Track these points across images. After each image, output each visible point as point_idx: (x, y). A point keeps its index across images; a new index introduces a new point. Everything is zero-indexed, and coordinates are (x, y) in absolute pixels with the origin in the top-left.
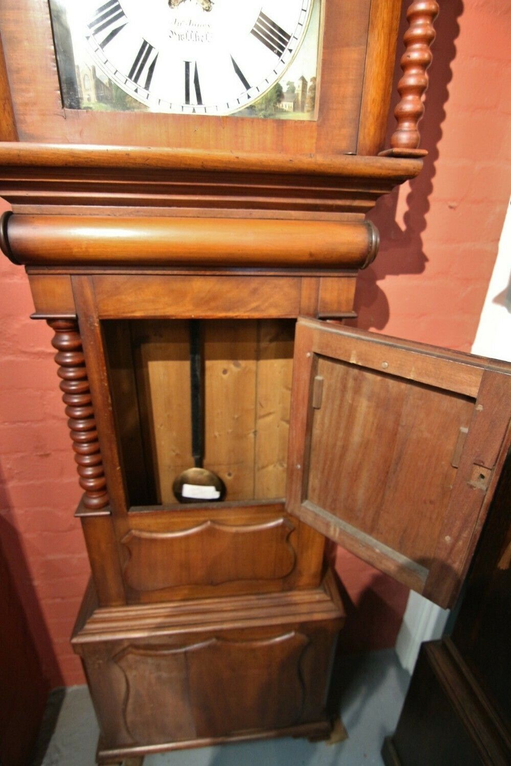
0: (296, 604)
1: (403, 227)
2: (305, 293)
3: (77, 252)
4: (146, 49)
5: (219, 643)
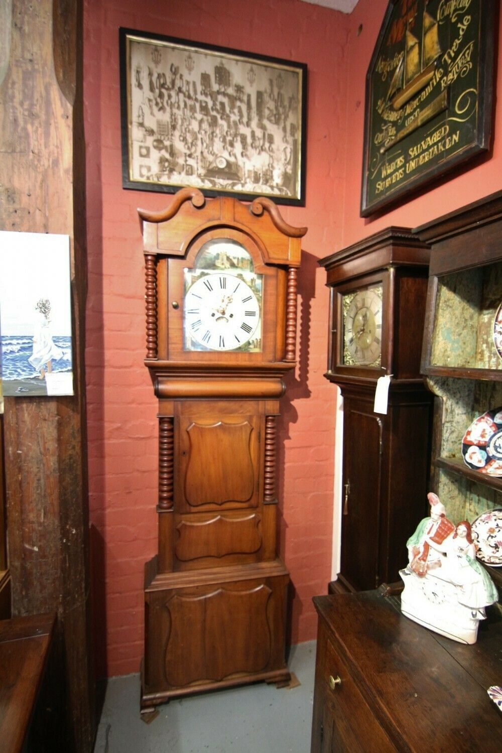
0: (263, 568)
1: (298, 379)
2: (260, 406)
3: (181, 393)
4: (208, 333)
5: (224, 591)
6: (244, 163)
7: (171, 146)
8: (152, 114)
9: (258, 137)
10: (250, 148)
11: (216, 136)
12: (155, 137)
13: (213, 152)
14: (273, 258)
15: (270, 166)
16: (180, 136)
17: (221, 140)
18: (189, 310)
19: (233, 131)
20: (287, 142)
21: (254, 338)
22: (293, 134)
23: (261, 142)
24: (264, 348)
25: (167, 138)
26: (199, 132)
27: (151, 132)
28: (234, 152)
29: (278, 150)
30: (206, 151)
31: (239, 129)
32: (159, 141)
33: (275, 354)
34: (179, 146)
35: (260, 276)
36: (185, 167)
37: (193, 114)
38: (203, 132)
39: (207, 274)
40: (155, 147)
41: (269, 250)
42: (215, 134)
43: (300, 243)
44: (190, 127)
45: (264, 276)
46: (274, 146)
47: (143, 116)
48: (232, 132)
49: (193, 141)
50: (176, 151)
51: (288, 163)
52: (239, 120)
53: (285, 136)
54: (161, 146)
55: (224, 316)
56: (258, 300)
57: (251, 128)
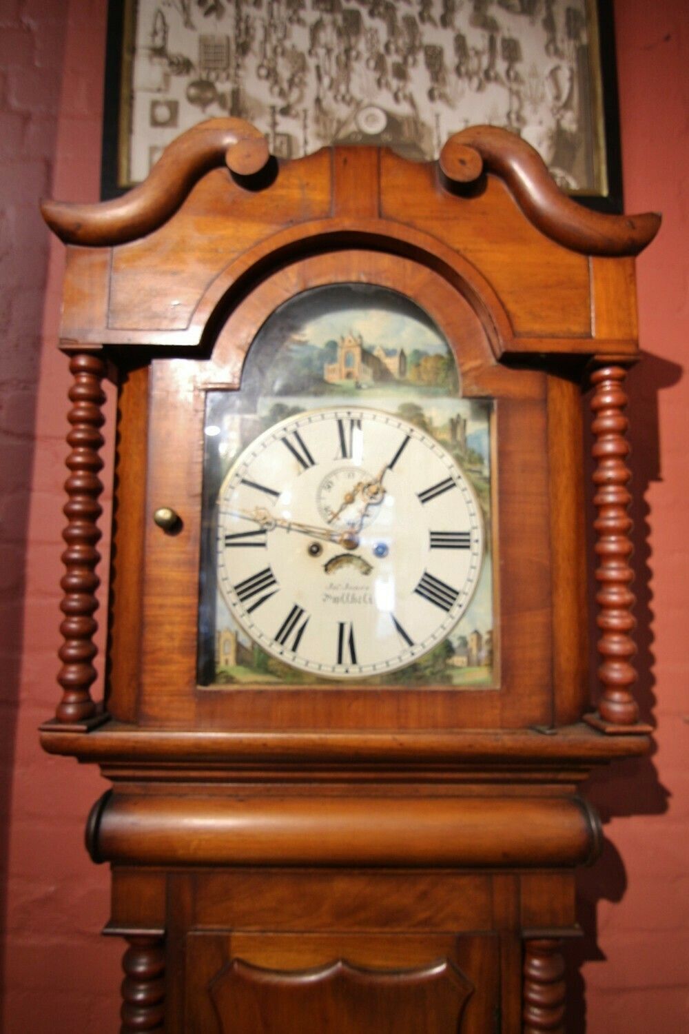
4: (296, 612)
6: (437, 116)
7: (236, 94)
8: (188, 24)
9: (474, 49)
10: (452, 77)
11: (358, 57)
12: (193, 76)
13: (348, 98)
14: (530, 334)
15: (513, 116)
16: (261, 66)
17: (372, 64)
18: (228, 537)
19: (402, 41)
20: (558, 53)
21: (465, 629)
22: (573, 34)
23: (485, 61)
24: (508, 670)
25: (224, 75)
26: (310, 52)
27: (184, 66)
28: (407, 92)
29: (534, 74)
30: (330, 95)
31: (421, 35)
32: (204, 85)
33: (553, 695)
34: (257, 90)
35: (483, 406)
36: (271, 140)
37: (295, 12)
38: (321, 52)
39: (296, 411)
40: (192, 100)
41: (511, 306)
42: (354, 54)
43: (633, 275)
44: (288, 44)
45: (495, 402)
46: (522, 68)
47: (165, 32)
48: (400, 42)
49: (293, 76)
50: (248, 104)
51: (567, 106)
52: (421, 14)
53: (552, 40)
54: (209, 95)
55: (352, 552)
56: (478, 492)
57: (453, 27)
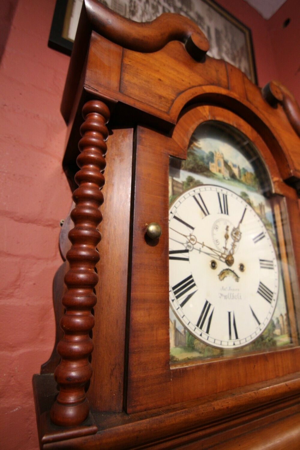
4: (207, 306)
21: (278, 314)
45: (285, 198)
55: (230, 268)
